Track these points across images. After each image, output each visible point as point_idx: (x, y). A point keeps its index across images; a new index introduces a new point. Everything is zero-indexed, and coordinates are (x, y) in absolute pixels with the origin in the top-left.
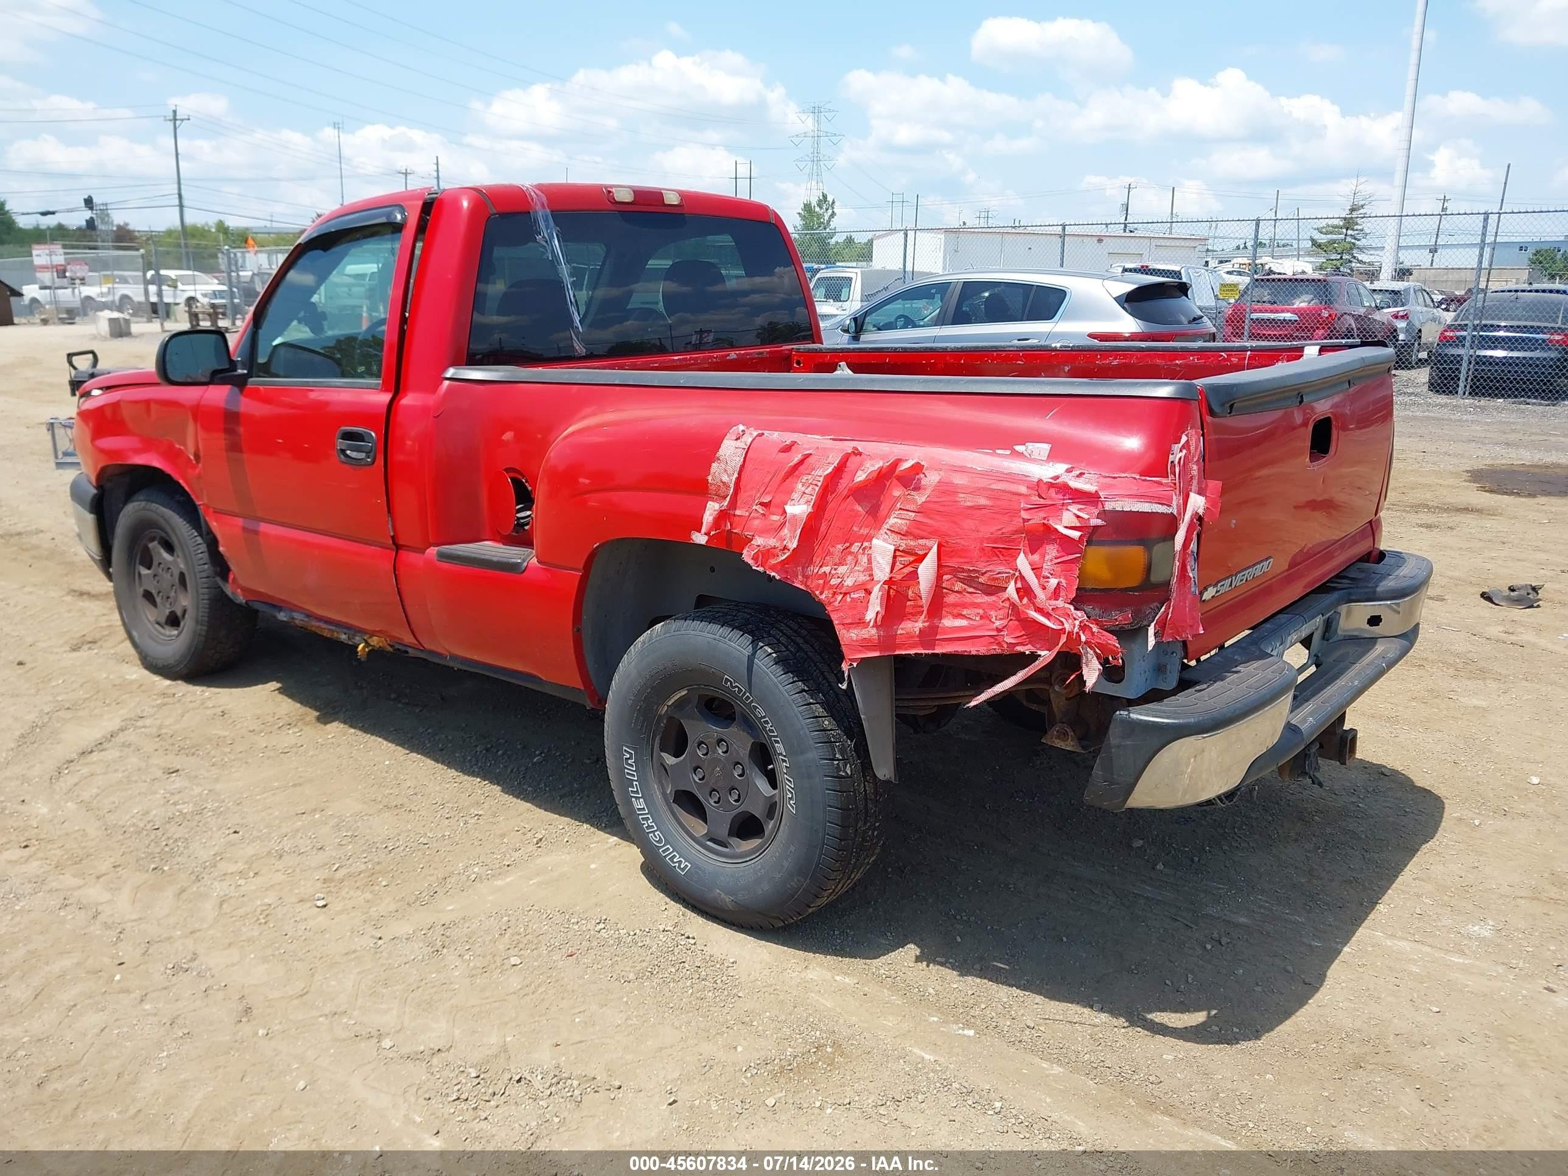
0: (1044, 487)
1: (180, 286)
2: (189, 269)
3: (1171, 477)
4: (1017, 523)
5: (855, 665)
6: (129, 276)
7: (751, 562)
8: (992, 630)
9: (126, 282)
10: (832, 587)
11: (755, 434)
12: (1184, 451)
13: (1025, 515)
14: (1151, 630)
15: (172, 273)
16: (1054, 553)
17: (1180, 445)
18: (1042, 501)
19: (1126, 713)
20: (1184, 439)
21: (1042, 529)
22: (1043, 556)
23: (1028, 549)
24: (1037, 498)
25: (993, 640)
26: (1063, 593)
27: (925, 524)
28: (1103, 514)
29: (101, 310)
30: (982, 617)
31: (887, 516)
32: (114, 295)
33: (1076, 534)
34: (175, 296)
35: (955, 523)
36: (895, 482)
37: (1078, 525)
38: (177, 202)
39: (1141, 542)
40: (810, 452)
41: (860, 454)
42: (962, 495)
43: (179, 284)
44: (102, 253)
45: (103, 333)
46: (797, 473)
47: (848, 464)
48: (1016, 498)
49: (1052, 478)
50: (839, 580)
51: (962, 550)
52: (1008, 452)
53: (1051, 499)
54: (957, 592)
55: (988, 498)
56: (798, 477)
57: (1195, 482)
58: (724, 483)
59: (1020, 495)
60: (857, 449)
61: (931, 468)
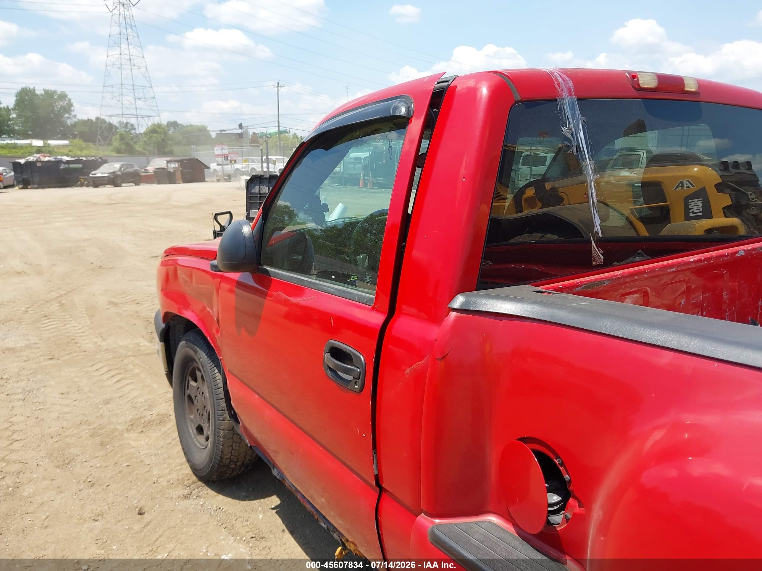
1: (277, 164)
2: (280, 156)
6: (255, 159)
9: (254, 162)
15: (273, 158)
29: (242, 175)
32: (248, 168)
34: (274, 169)
38: (277, 125)
43: (277, 163)
44: (245, 149)
45: (242, 187)
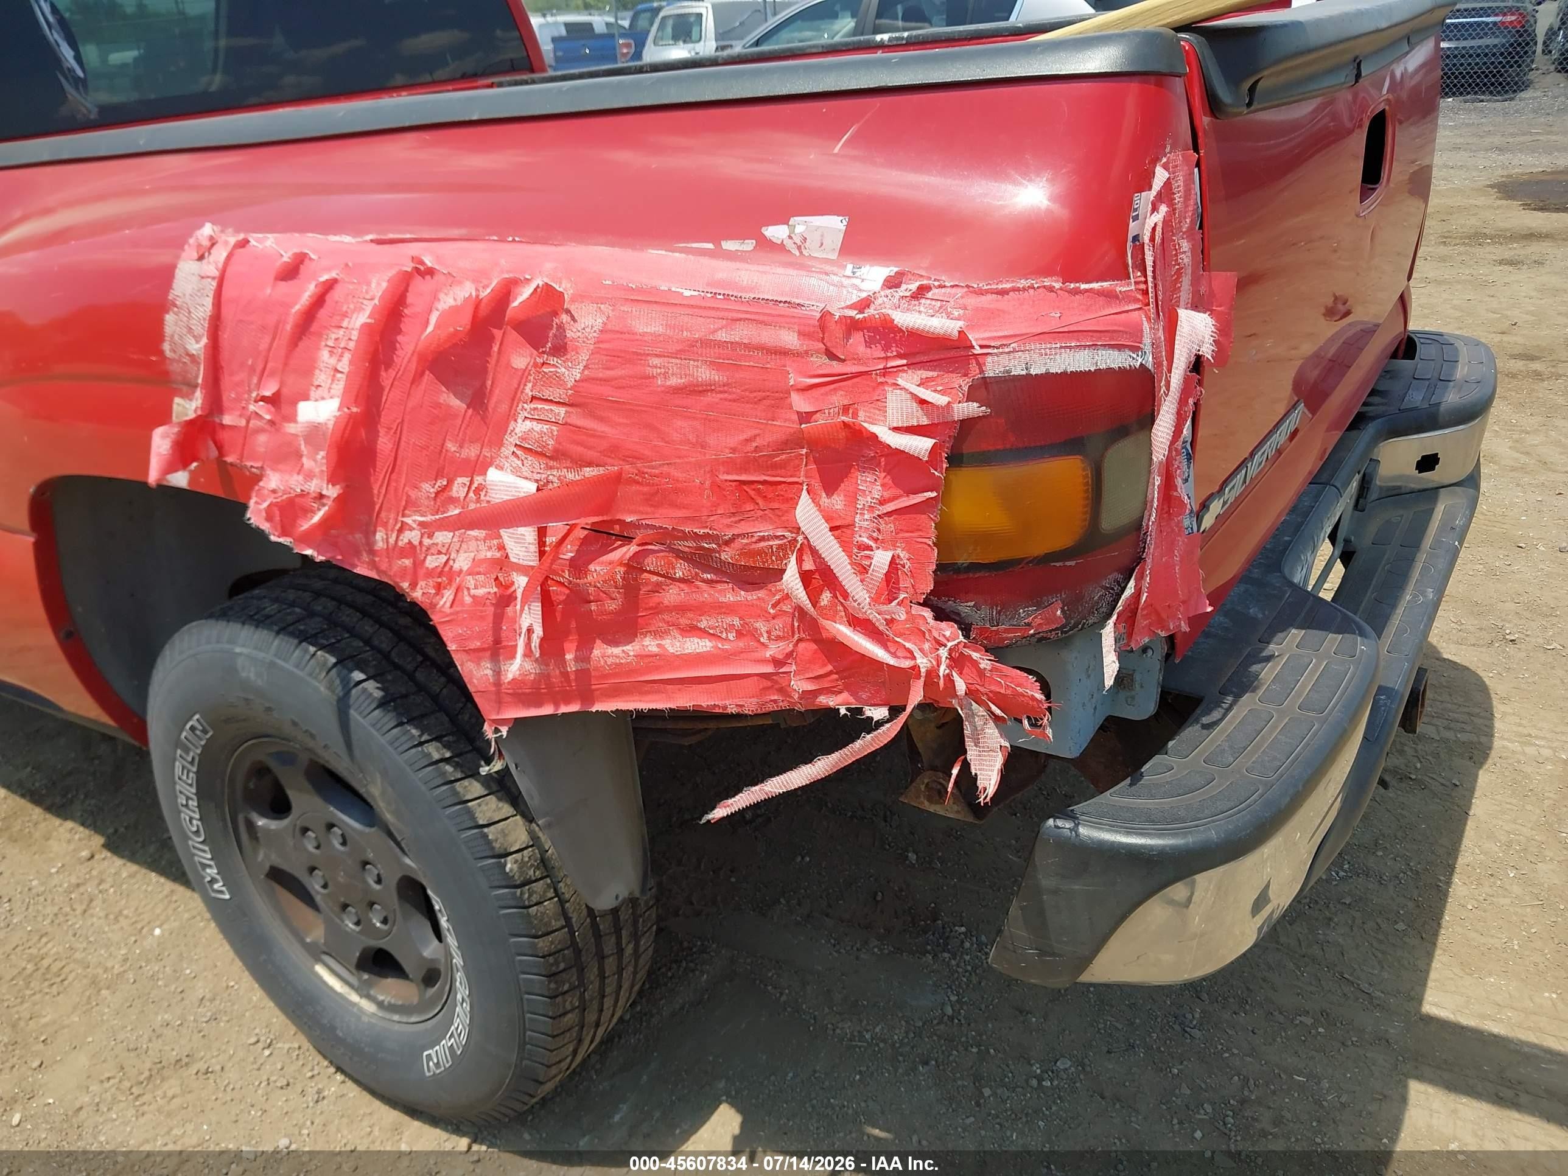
0: (838, 332)
3: (1135, 275)
4: (785, 425)
5: (504, 731)
7: (265, 526)
8: (764, 661)
10: (430, 573)
11: (232, 240)
12: (1163, 209)
13: (800, 403)
14: (1108, 634)
16: (877, 492)
17: (1153, 193)
18: (836, 367)
19: (1068, 825)
20: (1161, 176)
21: (842, 434)
22: (852, 499)
23: (817, 485)
24: (825, 359)
25: (769, 684)
26: (905, 583)
27: (593, 435)
28: (981, 389)
30: (740, 634)
31: (511, 416)
33: (921, 445)
35: (650, 427)
36: (513, 335)
37: (925, 421)
39: (1072, 446)
40: (333, 274)
41: (431, 272)
42: (656, 361)
46: (314, 327)
47: (410, 298)
48: (772, 363)
49: (852, 307)
50: (444, 558)
51: (676, 491)
52: (749, 245)
53: (858, 360)
54: (681, 580)
55: (714, 365)
56: (319, 335)
57: (1186, 282)
58: (192, 356)
59: (783, 352)
60: (422, 263)
61: (578, 298)
